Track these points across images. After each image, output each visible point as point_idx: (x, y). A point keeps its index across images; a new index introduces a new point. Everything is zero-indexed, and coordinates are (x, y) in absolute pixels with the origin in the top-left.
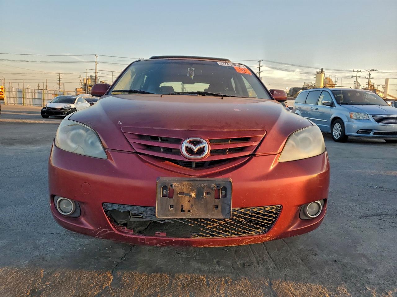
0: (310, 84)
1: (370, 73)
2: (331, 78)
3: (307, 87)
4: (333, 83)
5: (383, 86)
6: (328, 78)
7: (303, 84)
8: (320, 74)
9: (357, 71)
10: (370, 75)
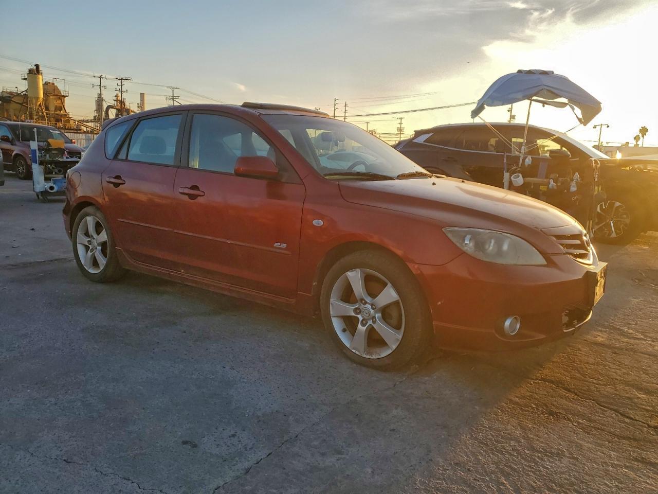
0: (15, 90)
1: (121, 83)
2: (55, 85)
3: (9, 97)
4: (61, 93)
5: (138, 104)
6: (50, 83)
7: (1, 91)
8: (35, 74)
9: (100, 77)
10: (122, 85)
